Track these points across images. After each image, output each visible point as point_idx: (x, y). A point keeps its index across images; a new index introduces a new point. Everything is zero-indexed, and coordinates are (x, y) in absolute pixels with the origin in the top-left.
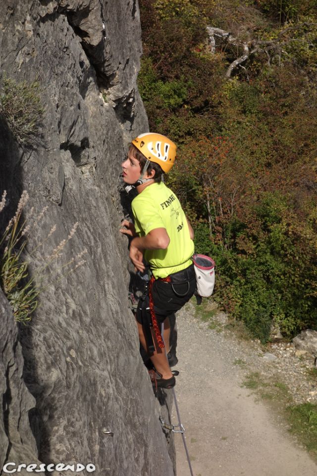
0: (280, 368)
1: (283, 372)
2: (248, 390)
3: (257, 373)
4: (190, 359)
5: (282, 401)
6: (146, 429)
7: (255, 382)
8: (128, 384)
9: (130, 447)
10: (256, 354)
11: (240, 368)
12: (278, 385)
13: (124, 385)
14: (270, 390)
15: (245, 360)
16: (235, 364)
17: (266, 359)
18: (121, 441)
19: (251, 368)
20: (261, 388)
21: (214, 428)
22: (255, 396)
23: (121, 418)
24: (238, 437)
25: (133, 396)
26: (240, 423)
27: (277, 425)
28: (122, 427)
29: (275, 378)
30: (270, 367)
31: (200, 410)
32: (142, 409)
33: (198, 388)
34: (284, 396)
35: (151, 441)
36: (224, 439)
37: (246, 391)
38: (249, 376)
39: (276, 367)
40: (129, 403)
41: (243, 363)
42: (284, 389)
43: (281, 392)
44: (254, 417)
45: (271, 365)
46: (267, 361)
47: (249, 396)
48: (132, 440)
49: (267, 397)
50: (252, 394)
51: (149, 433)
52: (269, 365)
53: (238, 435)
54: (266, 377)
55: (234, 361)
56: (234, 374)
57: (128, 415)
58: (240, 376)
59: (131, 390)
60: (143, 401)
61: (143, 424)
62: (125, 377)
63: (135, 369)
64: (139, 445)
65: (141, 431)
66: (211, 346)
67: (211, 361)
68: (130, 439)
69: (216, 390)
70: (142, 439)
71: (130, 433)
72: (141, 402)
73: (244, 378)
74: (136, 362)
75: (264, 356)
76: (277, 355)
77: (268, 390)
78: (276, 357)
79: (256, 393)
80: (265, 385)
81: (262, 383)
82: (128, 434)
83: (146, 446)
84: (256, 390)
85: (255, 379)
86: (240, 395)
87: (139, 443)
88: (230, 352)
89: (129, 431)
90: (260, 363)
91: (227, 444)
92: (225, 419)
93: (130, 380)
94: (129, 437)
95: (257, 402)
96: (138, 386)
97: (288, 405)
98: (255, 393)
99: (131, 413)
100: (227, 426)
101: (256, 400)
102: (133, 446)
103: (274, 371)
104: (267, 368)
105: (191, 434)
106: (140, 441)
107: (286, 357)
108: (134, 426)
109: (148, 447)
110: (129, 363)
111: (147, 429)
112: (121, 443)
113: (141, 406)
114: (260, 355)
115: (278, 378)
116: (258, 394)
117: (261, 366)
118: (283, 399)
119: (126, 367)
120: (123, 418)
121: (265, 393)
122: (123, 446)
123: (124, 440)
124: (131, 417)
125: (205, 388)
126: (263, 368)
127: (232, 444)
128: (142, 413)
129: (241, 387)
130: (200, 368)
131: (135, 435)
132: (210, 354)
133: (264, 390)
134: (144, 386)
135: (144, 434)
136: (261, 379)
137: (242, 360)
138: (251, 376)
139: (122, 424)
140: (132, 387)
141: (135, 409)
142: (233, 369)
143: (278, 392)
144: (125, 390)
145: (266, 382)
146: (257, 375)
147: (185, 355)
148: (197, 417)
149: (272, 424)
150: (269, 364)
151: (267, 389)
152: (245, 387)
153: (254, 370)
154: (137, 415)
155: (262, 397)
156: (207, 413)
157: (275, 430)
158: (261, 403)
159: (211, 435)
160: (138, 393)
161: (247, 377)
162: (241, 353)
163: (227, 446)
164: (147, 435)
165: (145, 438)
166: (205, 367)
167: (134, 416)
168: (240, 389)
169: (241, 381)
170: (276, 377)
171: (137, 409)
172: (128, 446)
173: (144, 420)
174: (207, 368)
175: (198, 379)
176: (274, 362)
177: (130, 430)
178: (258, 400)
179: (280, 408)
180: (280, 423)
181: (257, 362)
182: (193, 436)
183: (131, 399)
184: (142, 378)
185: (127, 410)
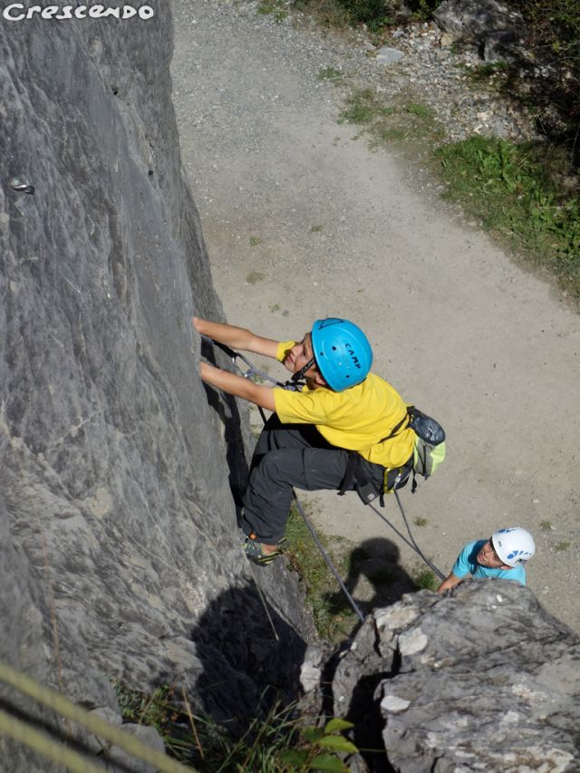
0: (413, 74)
1: (420, 82)
2: (354, 126)
3: (368, 91)
4: (230, 81)
5: (424, 138)
6: (107, 179)
7: (367, 110)
8: (59, 93)
9: (77, 216)
10: (361, 52)
11: (333, 85)
12: (412, 109)
13: (48, 96)
14: (397, 120)
15: (341, 68)
16: (321, 78)
17: (383, 60)
18: (56, 205)
19: (355, 82)
20: (379, 119)
21: (294, 210)
22: (368, 136)
23: (49, 159)
24: (344, 222)
25: (72, 117)
26: (345, 194)
27: (420, 188)
28: (53, 175)
29: (405, 96)
30: (392, 75)
31: (260, 180)
32: (94, 142)
33: (251, 136)
34: (428, 129)
35: (122, 202)
36: (316, 229)
37: (351, 130)
38: (351, 99)
39: (405, 74)
40: (64, 131)
41: (338, 73)
42: (425, 115)
43: (420, 121)
44: (371, 179)
45: (394, 72)
46: (385, 65)
47: (356, 138)
48: (78, 201)
49: (391, 136)
50: (362, 133)
51: (115, 188)
52: (390, 72)
53: (343, 218)
54: (386, 96)
55: (318, 73)
56: (322, 100)
57: (65, 153)
58: (334, 100)
59: (65, 105)
60: (94, 126)
61: (101, 170)
62: (50, 80)
63: (69, 63)
64: (95, 211)
65: (97, 184)
66: (268, 48)
67: (272, 79)
68: (75, 199)
69: (289, 136)
70: (101, 199)
71: (72, 187)
72: (92, 129)
73: (343, 105)
74: (69, 48)
75: (378, 54)
76: (404, 48)
77: (393, 121)
78: (402, 53)
79: (371, 131)
80: (385, 112)
81: (379, 108)
82: (69, 190)
83: (112, 212)
84: (370, 124)
85: (365, 103)
86: (339, 139)
87: (95, 207)
88: (309, 56)
89: (71, 184)
90: (372, 70)
91: (323, 238)
92: (315, 190)
93: (62, 87)
94: (72, 196)
95: (374, 149)
96: (80, 99)
97: (437, 145)
98: (368, 131)
99: (71, 151)
100: (320, 203)
101: (372, 145)
102: (82, 213)
103: (401, 81)
104: (386, 78)
105: (250, 230)
106: (97, 203)
107: (423, 51)
108: (81, 176)
109: (116, 214)
110: (55, 52)
111: (110, 178)
112: (57, 207)
113: (91, 137)
114: (369, 54)
115: (411, 96)
116: (374, 133)
117: (374, 75)
118: (425, 135)
119: (49, 61)
120: (55, 160)
121: (388, 129)
122: (59, 213)
123: (62, 201)
124: (74, 158)
125: (266, 135)
126: (378, 78)
127: (333, 237)
128: (94, 149)
129: (339, 122)
130: (251, 96)
131: (86, 192)
132: (268, 65)
133: (384, 123)
134: (94, 98)
135: (105, 190)
136: (377, 102)
137: (336, 69)
138: (356, 97)
139: (52, 171)
140: (67, 100)
141: (79, 141)
142: (318, 90)
143: (414, 122)
144: (53, 105)
145: (387, 105)
146: (368, 94)
147: (216, 74)
148: (256, 193)
149: (410, 187)
150: (391, 69)
151: (393, 118)
152: (348, 121)
153: (361, 84)
154: (85, 153)
155: (383, 137)
156: (278, 184)
157: (417, 199)
158: (381, 150)
159: (291, 227)
160: (82, 111)
161: (348, 102)
162: (330, 54)
163: (324, 242)
164: (111, 192)
165: (107, 197)
166: (260, 92)
167: (77, 155)
168: (338, 126)
169: (337, 111)
170: (407, 93)
171: (85, 142)
172: (71, 214)
173: (101, 162)
174: (264, 94)
175: (249, 118)
176: (400, 64)
177: (73, 183)
178: (376, 145)
179: (423, 155)
180: (425, 183)
181: (366, 68)
182: (254, 233)
183: (69, 124)
184: (87, 83)
185: (62, 145)
